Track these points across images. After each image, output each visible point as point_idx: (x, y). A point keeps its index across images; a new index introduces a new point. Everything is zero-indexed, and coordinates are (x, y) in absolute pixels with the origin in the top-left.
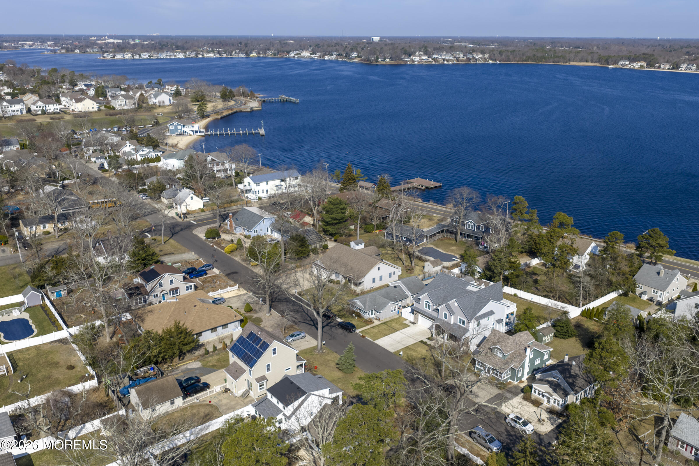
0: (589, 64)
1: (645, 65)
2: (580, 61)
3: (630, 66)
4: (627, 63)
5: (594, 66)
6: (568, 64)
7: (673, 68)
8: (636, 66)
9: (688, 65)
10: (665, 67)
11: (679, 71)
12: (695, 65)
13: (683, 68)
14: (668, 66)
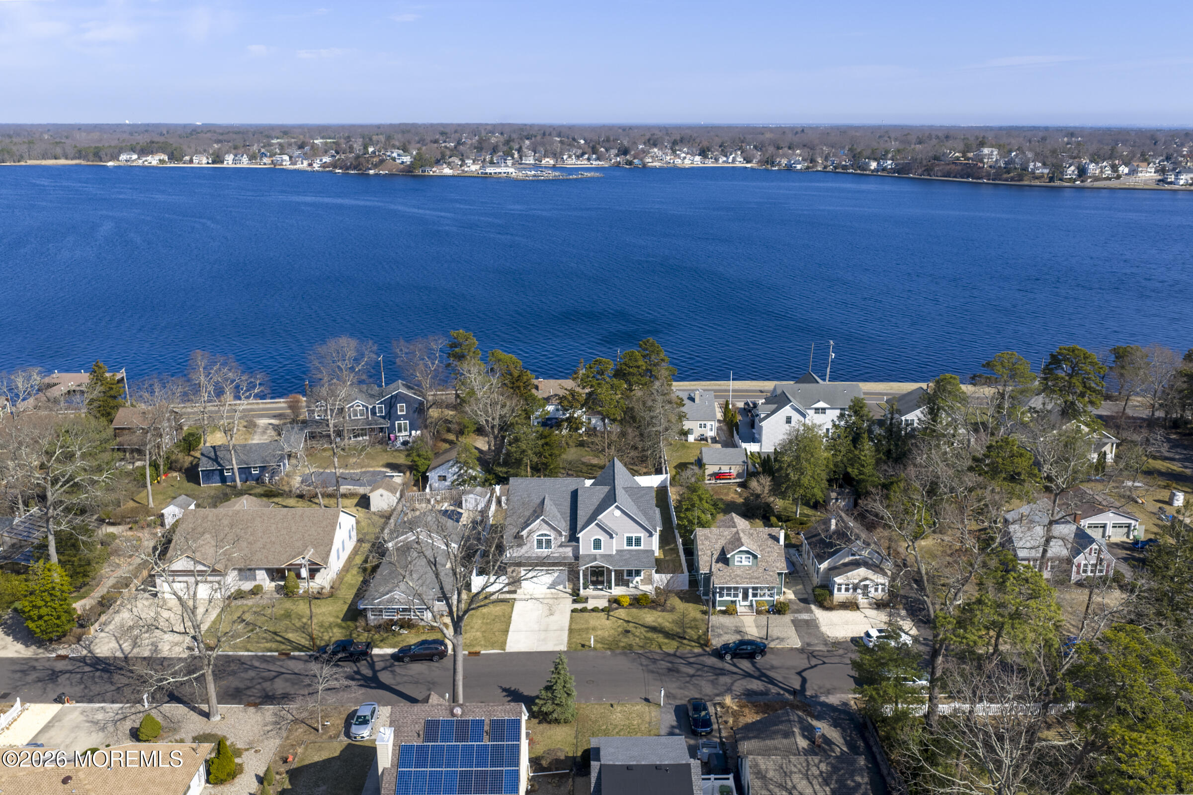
0: (62, 162)
1: (166, 158)
2: (44, 158)
3: (141, 161)
4: (135, 157)
5: (76, 165)
6: (22, 163)
7: (214, 162)
8: (153, 160)
9: (236, 156)
10: (202, 161)
11: (225, 165)
12: (245, 156)
13: (229, 161)
14: (204, 160)
